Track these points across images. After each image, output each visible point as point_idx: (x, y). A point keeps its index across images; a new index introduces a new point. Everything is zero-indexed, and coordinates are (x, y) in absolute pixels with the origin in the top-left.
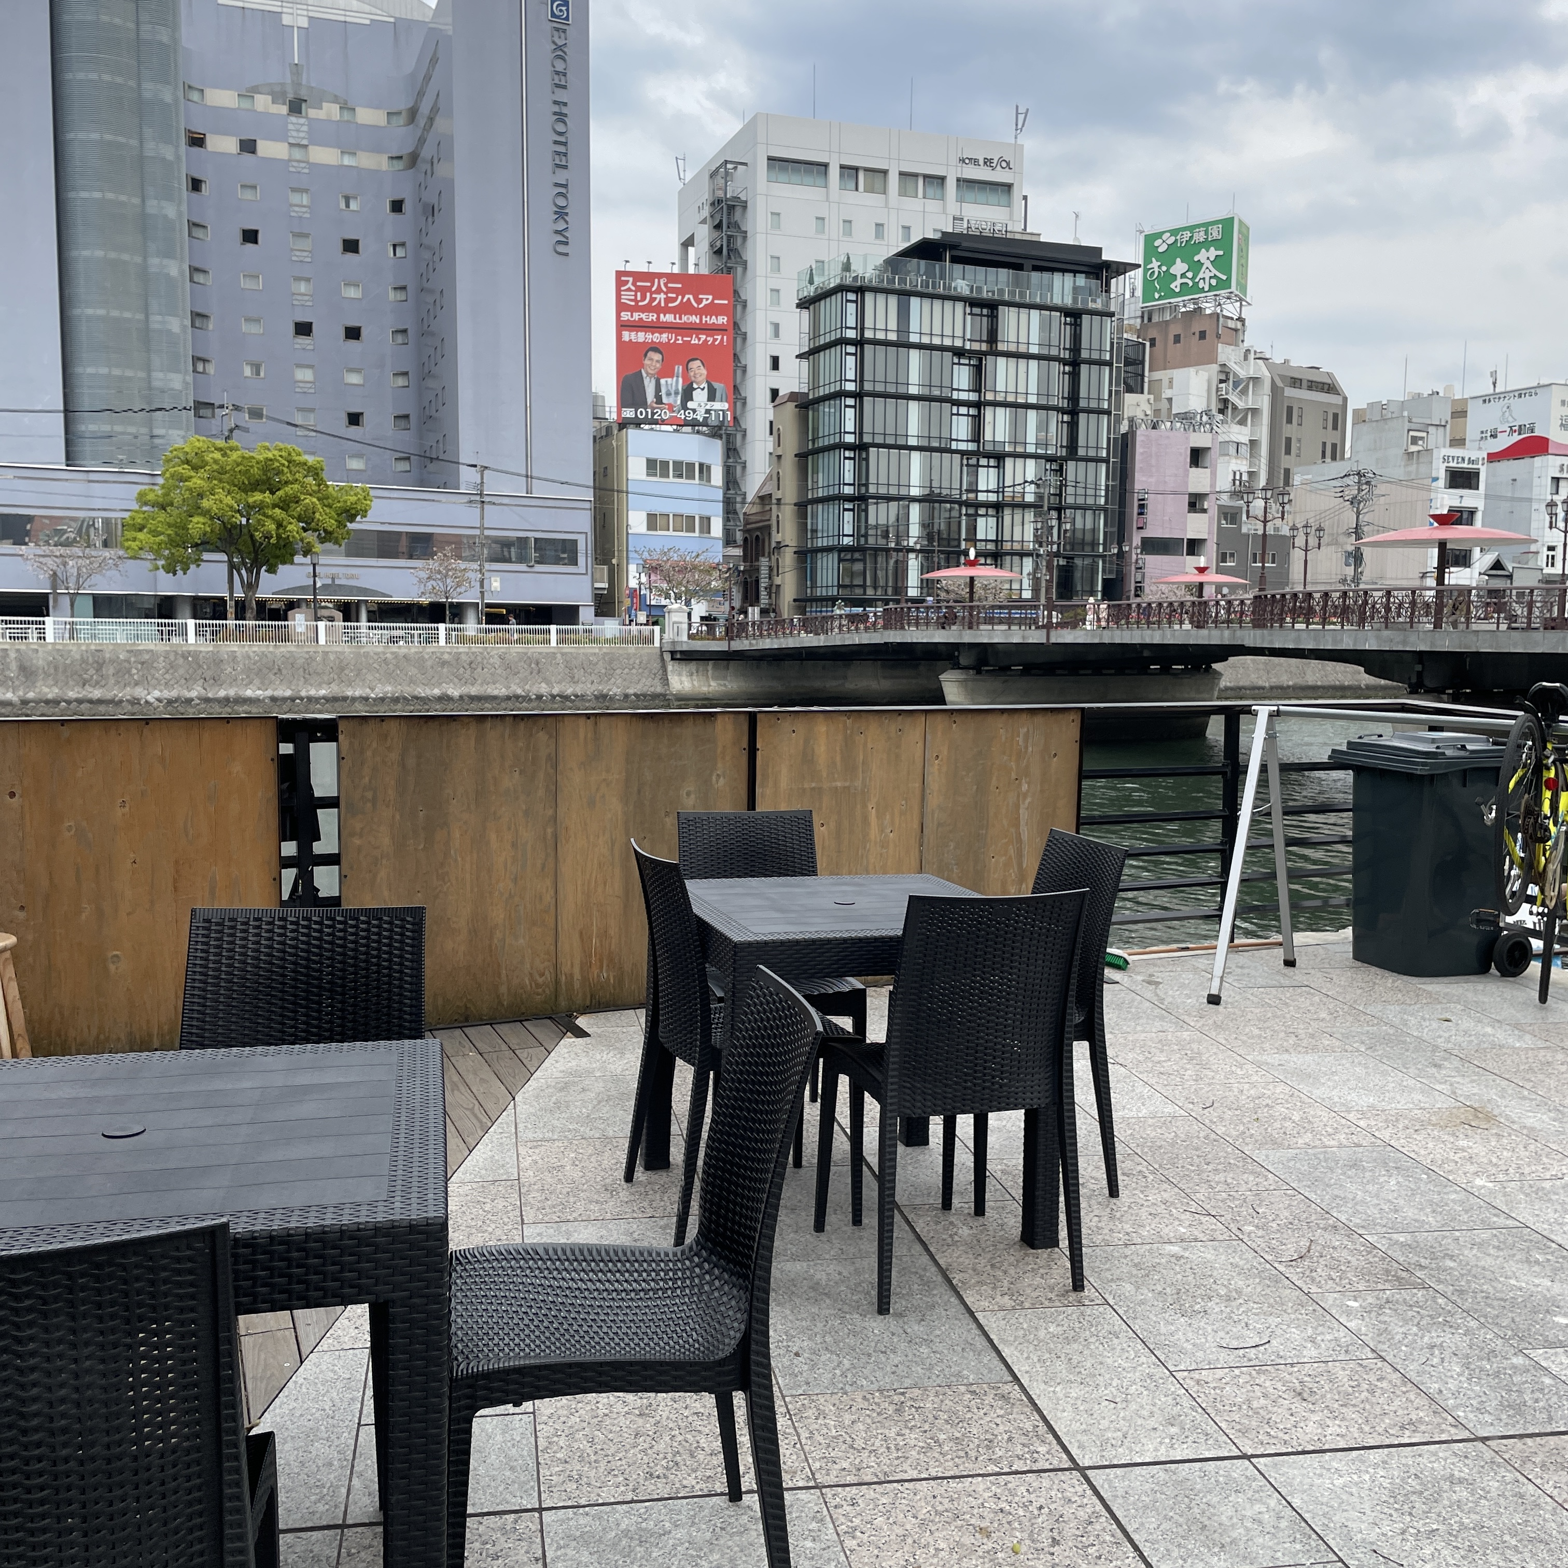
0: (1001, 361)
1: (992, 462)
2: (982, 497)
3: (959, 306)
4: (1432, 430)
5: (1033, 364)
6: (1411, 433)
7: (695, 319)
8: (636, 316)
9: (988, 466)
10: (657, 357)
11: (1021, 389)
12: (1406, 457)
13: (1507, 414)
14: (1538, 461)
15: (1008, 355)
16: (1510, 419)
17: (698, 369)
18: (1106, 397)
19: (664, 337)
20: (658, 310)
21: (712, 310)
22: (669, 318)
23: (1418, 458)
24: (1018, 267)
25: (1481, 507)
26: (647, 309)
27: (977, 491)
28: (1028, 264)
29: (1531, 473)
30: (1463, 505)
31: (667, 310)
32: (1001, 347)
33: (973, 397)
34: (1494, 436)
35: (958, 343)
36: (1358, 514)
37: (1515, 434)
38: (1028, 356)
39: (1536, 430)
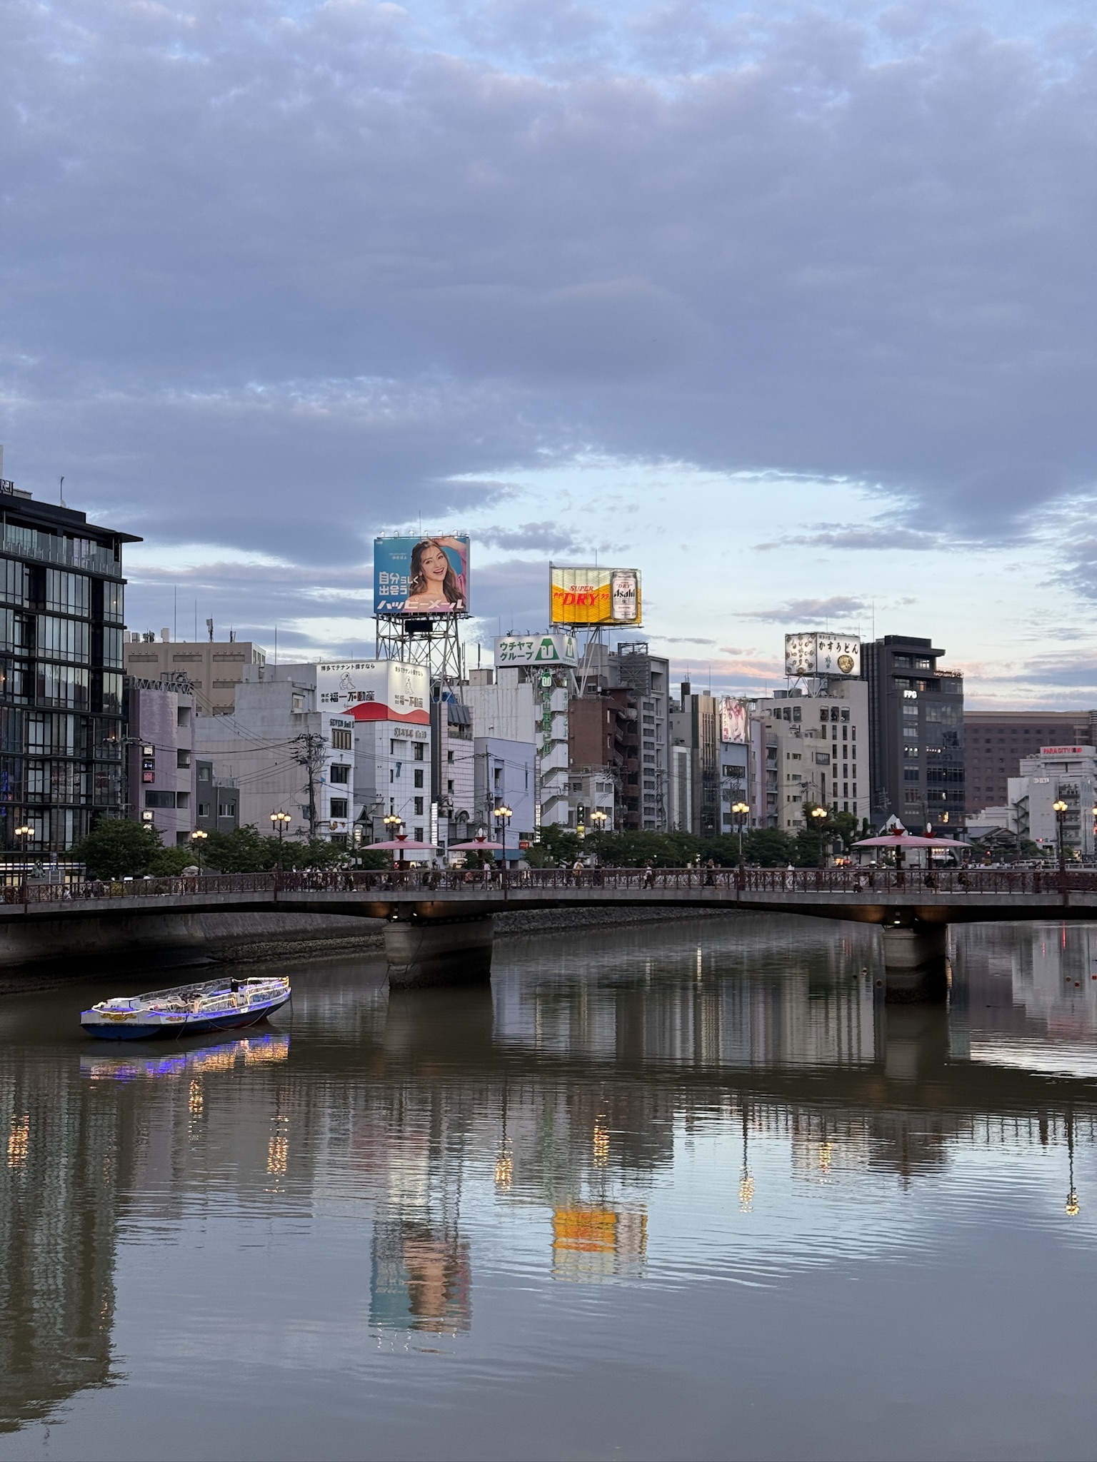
0: (49, 619)
1: (40, 717)
2: (32, 750)
3: (18, 564)
4: (305, 693)
5: (71, 623)
6: (295, 697)
9: (36, 721)
11: (63, 648)
12: (293, 717)
13: (346, 681)
14: (378, 725)
15: (53, 614)
16: (349, 686)
18: (121, 658)
23: (306, 720)
24: (54, 532)
25: (353, 766)
27: (28, 745)
28: (60, 529)
29: (372, 734)
30: (343, 762)
32: (49, 607)
33: (25, 653)
34: (335, 700)
35: (18, 602)
36: (311, 772)
37: (355, 700)
38: (67, 617)
39: (375, 698)
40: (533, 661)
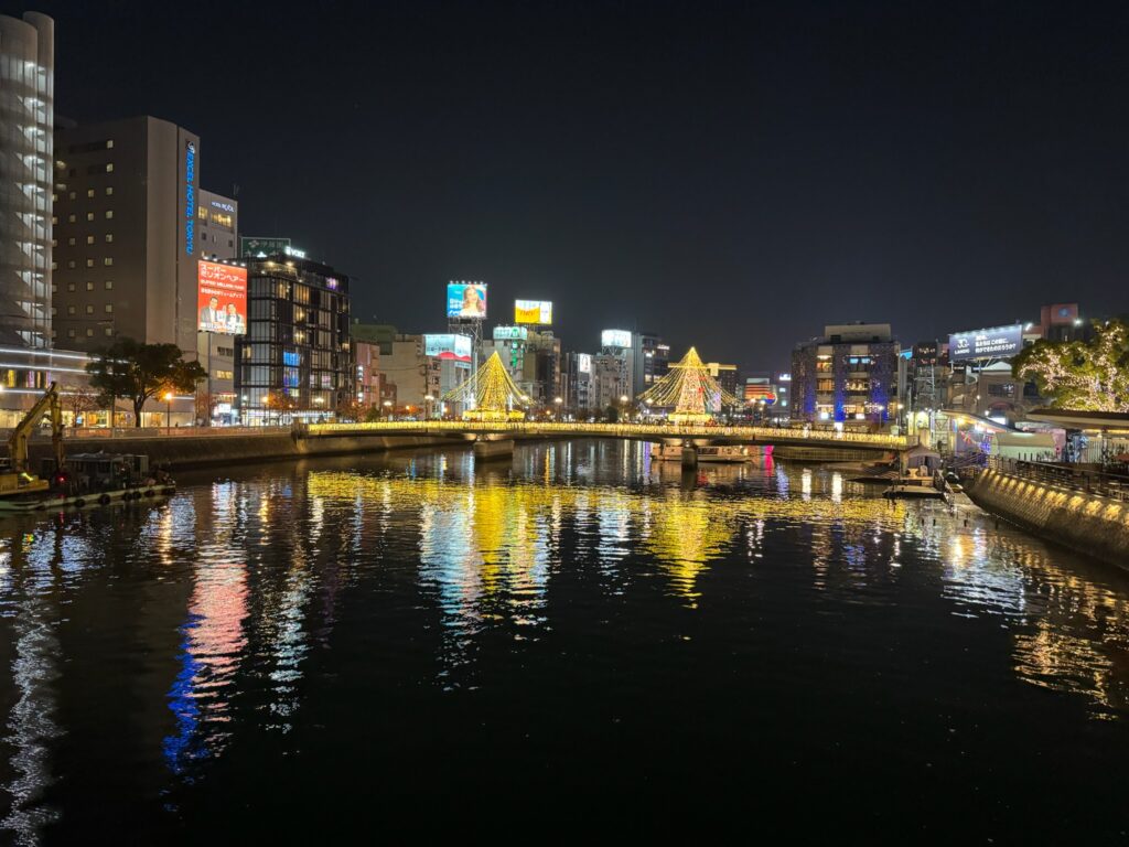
1: (317, 353)
2: (314, 367)
3: (307, 288)
5: (330, 315)
6: (418, 348)
7: (231, 286)
8: (207, 282)
10: (215, 301)
11: (327, 324)
15: (323, 310)
16: (439, 345)
17: (232, 308)
18: (349, 329)
19: (218, 293)
20: (216, 280)
21: (238, 283)
22: (220, 284)
23: (422, 358)
24: (322, 275)
26: (212, 279)
27: (312, 364)
28: (325, 274)
31: (220, 281)
32: (321, 307)
34: (433, 350)
37: (441, 350)
39: (450, 350)
40: (509, 338)
